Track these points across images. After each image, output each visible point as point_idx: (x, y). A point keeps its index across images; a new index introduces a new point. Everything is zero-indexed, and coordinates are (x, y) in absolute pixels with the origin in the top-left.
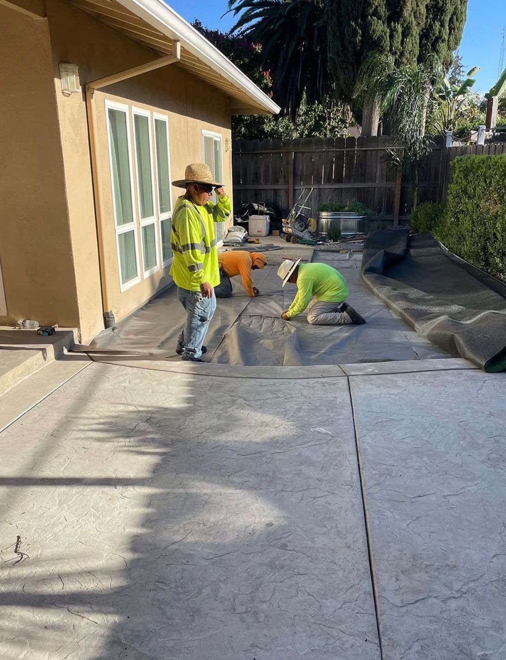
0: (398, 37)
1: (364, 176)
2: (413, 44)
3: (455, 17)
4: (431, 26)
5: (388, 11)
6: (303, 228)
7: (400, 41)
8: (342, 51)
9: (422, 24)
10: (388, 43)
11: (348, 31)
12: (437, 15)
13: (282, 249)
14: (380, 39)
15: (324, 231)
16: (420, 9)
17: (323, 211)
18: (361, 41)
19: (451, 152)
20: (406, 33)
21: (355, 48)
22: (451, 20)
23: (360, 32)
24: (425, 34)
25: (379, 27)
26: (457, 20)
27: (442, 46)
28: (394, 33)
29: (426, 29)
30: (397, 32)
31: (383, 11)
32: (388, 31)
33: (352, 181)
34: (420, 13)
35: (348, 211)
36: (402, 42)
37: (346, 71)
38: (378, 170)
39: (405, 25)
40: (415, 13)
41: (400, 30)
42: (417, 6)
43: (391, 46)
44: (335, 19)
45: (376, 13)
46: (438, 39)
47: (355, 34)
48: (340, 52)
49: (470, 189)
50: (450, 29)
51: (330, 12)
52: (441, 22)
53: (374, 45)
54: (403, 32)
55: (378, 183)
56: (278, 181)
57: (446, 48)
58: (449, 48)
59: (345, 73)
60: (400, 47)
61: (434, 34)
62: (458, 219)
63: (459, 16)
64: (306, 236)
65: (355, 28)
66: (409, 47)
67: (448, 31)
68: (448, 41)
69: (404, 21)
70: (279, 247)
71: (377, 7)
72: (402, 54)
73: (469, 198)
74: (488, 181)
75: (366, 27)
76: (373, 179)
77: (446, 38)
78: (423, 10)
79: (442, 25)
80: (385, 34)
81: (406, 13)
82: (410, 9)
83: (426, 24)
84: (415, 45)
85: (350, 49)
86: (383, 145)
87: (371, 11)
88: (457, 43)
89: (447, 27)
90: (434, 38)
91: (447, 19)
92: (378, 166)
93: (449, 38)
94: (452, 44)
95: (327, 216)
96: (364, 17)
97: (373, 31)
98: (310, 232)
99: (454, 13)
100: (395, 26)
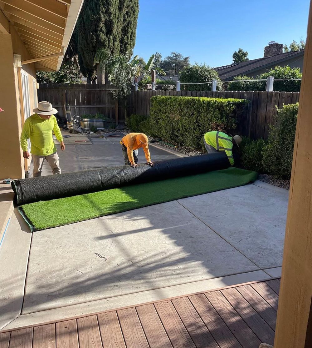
0: (111, 42)
1: (100, 102)
2: (117, 44)
3: (132, 35)
4: (123, 38)
5: (106, 30)
6: (78, 126)
7: (112, 43)
8: (87, 45)
9: (120, 37)
10: (107, 43)
11: (89, 37)
12: (125, 33)
13: (70, 137)
14: (104, 41)
15: (86, 127)
16: (119, 30)
17: (85, 118)
18: (95, 42)
19: (139, 93)
20: (114, 40)
21: (93, 44)
22: (131, 35)
23: (95, 38)
24: (122, 41)
25: (103, 37)
26: (133, 36)
27: (129, 46)
28: (110, 40)
29: (121, 39)
30: (111, 39)
31: (104, 29)
32: (107, 38)
33: (95, 104)
34: (119, 32)
35: (97, 118)
36: (113, 44)
37: (89, 54)
38: (107, 99)
39: (114, 37)
40: (117, 32)
41: (112, 38)
42: (118, 29)
43: (109, 45)
44: (83, 30)
45: (101, 30)
46: (127, 43)
47: (93, 39)
48: (86, 45)
49: (163, 110)
50: (131, 40)
51: (80, 27)
52: (127, 36)
53: (102, 44)
54: (113, 40)
55: (107, 105)
56: (58, 104)
57: (130, 48)
58: (131, 47)
59: (88, 55)
60: (112, 46)
61: (125, 41)
62: (157, 122)
63: (134, 35)
64: (80, 130)
65: (93, 36)
66: (116, 46)
67: (130, 41)
68: (131, 45)
69: (113, 35)
70: (69, 136)
71: (101, 27)
72: (113, 49)
73: (163, 113)
74: (172, 107)
75: (97, 36)
76: (105, 104)
77: (130, 43)
78: (120, 31)
79: (128, 38)
80: (106, 39)
81: (114, 32)
82: (116, 30)
83: (121, 37)
84: (118, 45)
85: (91, 45)
86: (108, 88)
87: (99, 29)
88: (134, 46)
89: (130, 39)
90: (125, 43)
91: (129, 35)
92: (107, 97)
93: (131, 43)
94: (132, 46)
95: (87, 120)
96: (96, 32)
97: (101, 38)
98: (81, 128)
99: (132, 33)
100: (110, 37)
